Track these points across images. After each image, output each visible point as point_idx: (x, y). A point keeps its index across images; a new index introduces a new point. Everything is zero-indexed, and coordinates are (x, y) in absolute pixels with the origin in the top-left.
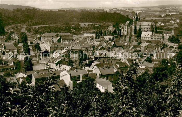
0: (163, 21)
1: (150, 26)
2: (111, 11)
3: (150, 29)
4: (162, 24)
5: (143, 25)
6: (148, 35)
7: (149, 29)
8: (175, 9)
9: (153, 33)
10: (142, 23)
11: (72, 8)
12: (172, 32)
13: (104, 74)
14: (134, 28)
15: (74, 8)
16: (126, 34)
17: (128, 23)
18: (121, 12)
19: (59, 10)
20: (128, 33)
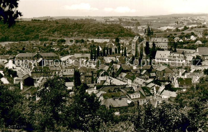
0: (181, 36)
1: (167, 43)
2: (107, 21)
3: (167, 48)
4: (180, 40)
5: (157, 41)
6: (164, 55)
7: (165, 46)
8: (196, 20)
9: (171, 53)
10: (156, 39)
11: (50, 17)
12: (196, 51)
13: (115, 106)
14: (145, 45)
15: (52, 17)
16: (134, 55)
17: (137, 39)
18: (120, 23)
19: (32, 20)
20: (137, 52)
